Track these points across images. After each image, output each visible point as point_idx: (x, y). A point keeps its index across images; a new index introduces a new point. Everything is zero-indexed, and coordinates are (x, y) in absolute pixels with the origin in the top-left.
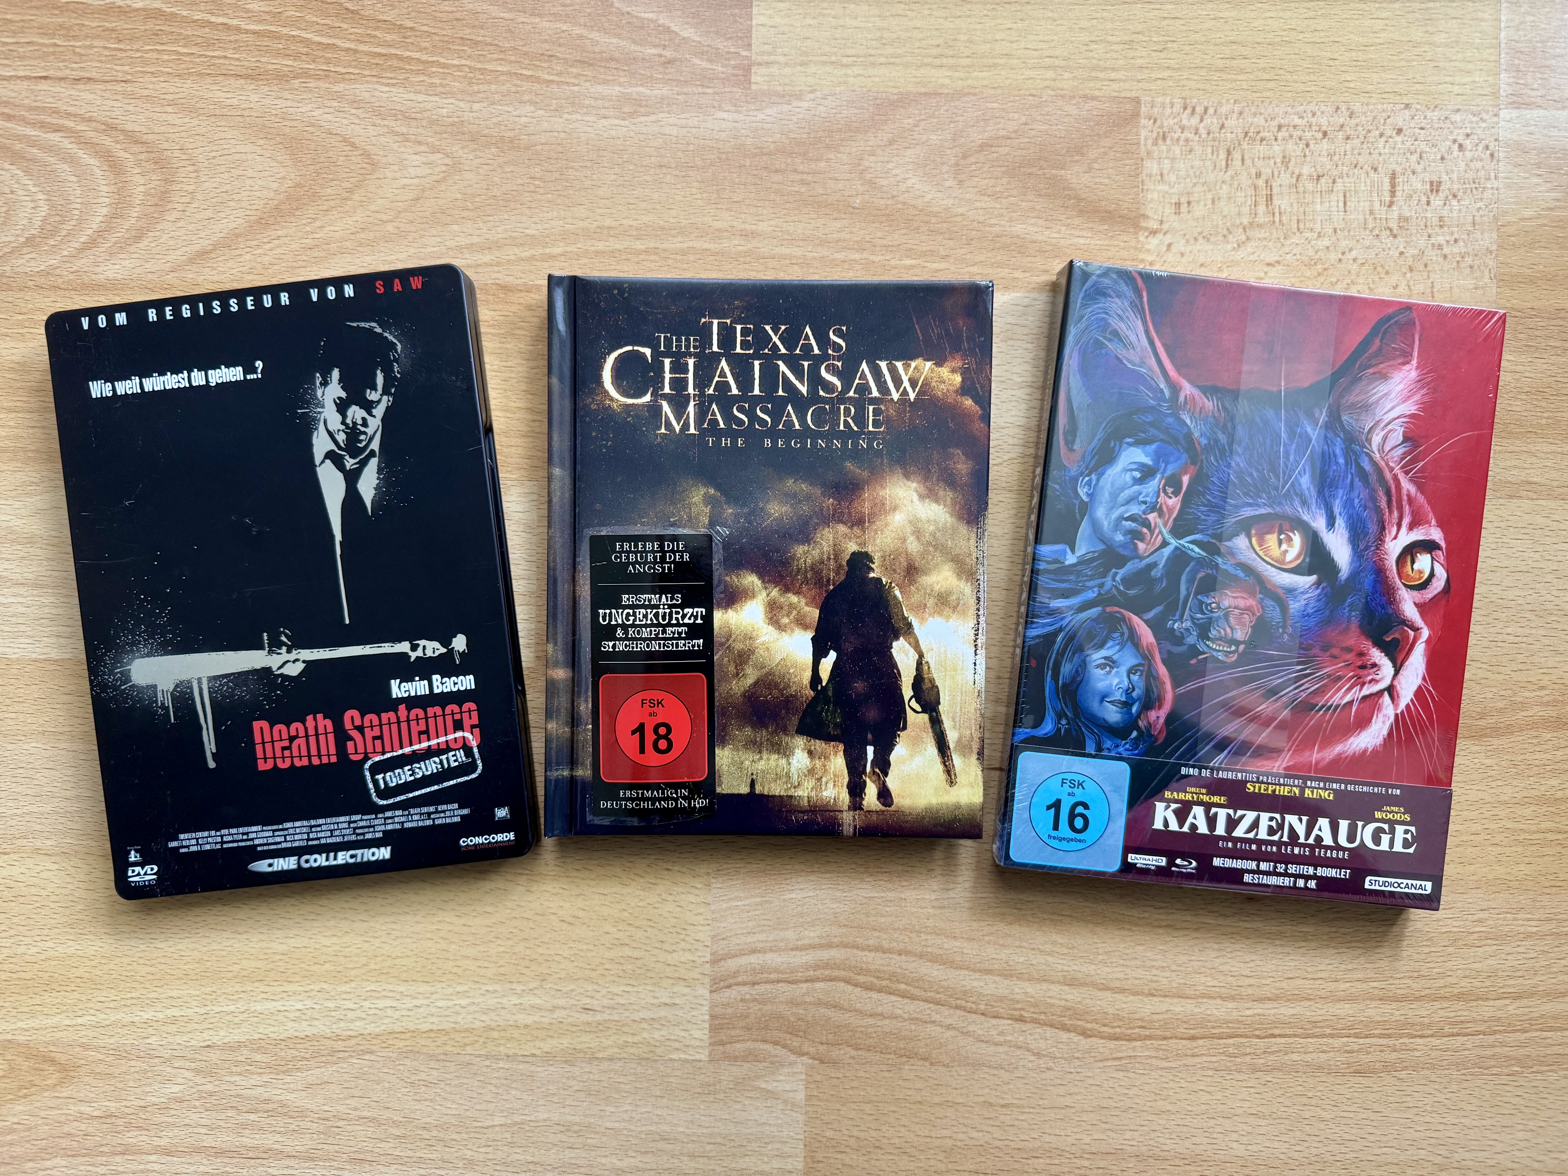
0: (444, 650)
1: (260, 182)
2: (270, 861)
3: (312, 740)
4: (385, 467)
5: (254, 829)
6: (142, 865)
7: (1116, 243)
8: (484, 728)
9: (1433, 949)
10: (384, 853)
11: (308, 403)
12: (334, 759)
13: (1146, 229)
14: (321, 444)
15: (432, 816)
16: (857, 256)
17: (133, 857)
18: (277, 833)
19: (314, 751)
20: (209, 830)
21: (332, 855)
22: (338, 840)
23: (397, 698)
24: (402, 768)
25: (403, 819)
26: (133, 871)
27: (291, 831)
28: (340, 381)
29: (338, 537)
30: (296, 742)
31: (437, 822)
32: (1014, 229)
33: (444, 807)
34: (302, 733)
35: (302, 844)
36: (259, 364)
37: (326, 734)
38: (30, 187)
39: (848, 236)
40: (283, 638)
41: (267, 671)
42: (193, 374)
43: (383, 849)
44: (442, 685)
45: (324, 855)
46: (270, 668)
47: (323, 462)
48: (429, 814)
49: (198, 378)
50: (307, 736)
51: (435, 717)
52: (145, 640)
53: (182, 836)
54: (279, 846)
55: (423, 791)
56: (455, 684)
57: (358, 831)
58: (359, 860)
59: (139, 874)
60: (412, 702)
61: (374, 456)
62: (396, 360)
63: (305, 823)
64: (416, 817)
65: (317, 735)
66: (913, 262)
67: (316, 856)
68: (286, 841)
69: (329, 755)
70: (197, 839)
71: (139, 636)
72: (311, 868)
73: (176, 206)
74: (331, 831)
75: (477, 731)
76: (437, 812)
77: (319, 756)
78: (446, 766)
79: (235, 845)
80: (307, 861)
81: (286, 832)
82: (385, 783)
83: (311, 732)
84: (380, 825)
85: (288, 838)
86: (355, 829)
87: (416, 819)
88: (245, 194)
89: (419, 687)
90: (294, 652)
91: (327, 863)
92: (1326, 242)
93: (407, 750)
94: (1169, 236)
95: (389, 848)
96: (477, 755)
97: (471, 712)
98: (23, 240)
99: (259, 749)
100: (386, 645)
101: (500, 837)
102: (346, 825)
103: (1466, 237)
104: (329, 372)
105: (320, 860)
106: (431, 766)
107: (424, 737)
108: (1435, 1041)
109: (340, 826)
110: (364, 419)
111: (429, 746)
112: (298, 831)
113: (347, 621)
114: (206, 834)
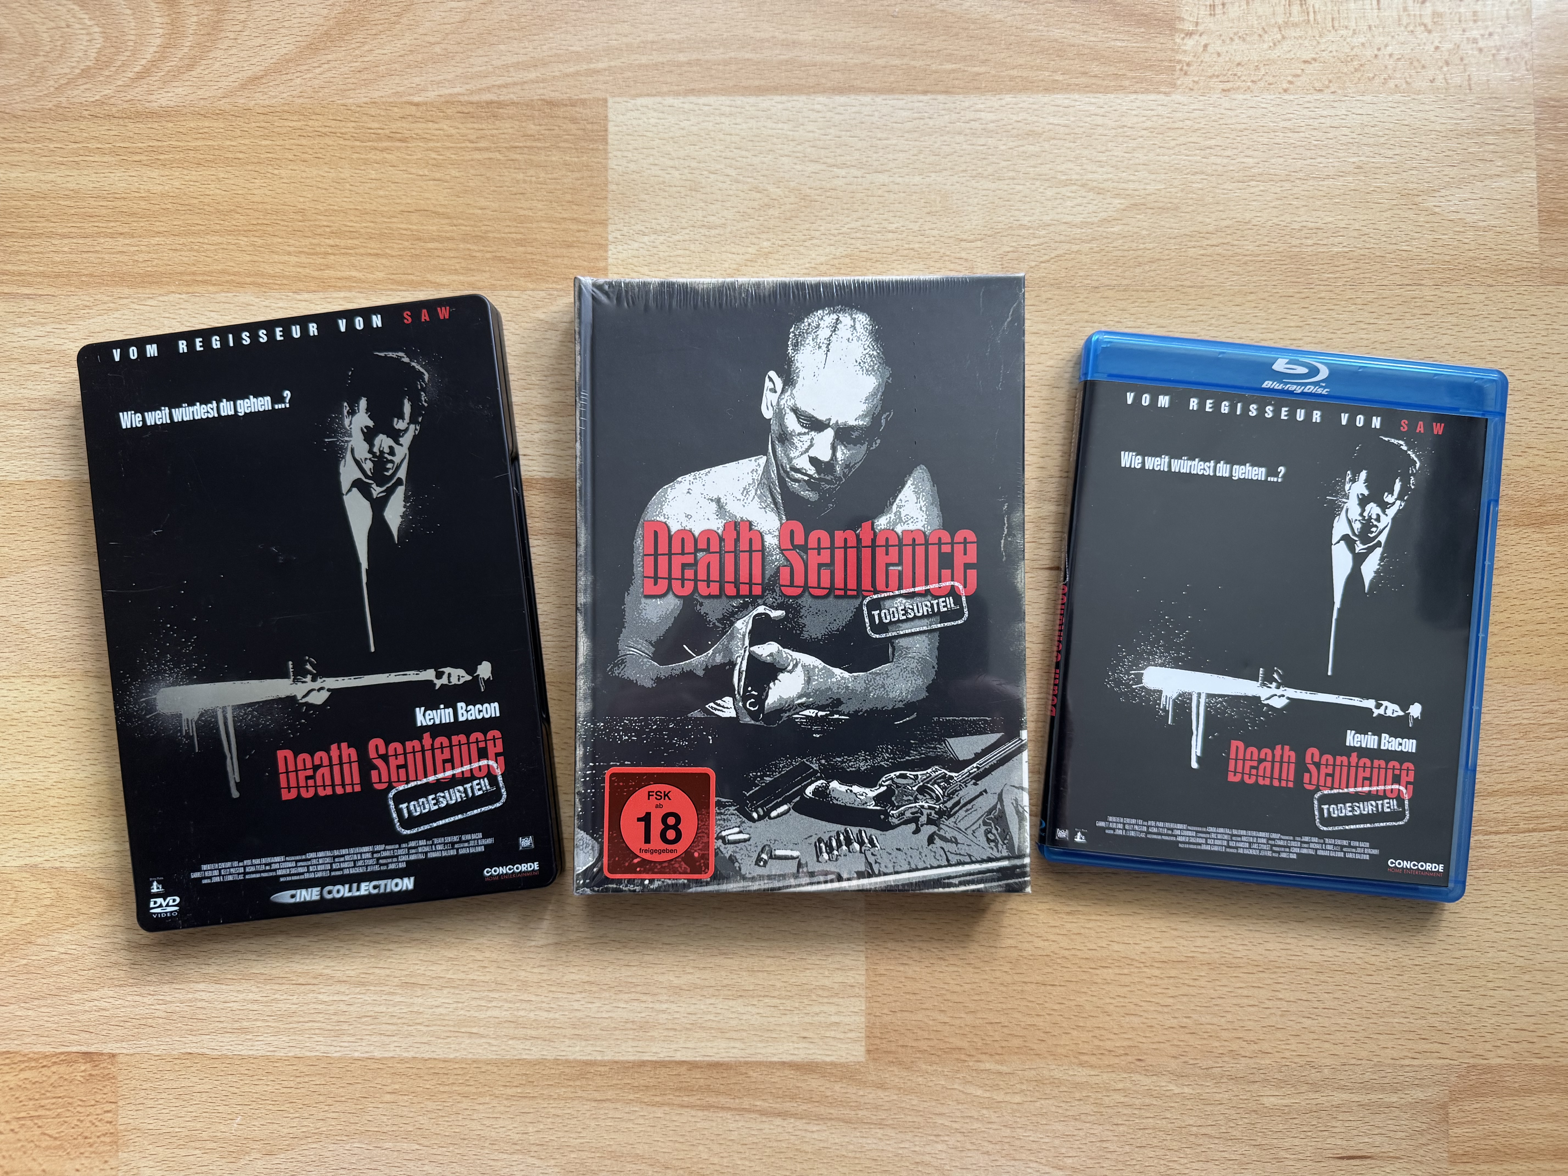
0: (469, 678)
1: (310, 9)
2: (293, 892)
3: (336, 769)
4: (412, 495)
5: (277, 859)
6: (164, 896)
7: (1152, 45)
8: (508, 756)
9: (1504, 743)
10: (407, 884)
11: (335, 432)
12: (357, 788)
13: (1182, 30)
14: (348, 473)
15: (456, 846)
16: (897, 62)
17: (155, 888)
18: (299, 864)
19: (338, 780)
20: (232, 860)
21: (355, 885)
22: (361, 870)
23: (422, 726)
24: (426, 797)
25: (427, 849)
26: (155, 903)
27: (314, 862)
28: (367, 410)
29: (364, 565)
30: (320, 772)
31: (461, 852)
32: (1051, 34)
33: (468, 837)
34: (326, 762)
35: (325, 874)
36: (287, 394)
37: (350, 763)
38: (86, 21)
39: (889, 43)
40: (309, 667)
41: (292, 699)
42: (221, 404)
43: (406, 880)
44: (468, 712)
45: (347, 886)
46: (295, 697)
47: (350, 490)
48: (453, 844)
49: (227, 408)
50: (331, 765)
51: (460, 745)
52: (170, 669)
53: (204, 867)
54: (302, 877)
55: (447, 821)
56: (480, 711)
57: (381, 861)
58: (382, 891)
59: (161, 906)
60: (436, 730)
61: (401, 484)
62: (423, 389)
63: (328, 853)
64: (439, 847)
65: (341, 764)
66: (954, 66)
67: (339, 887)
68: (308, 872)
69: (353, 784)
70: (220, 870)
71: (165, 665)
72: (334, 899)
73: (228, 34)
74: (355, 861)
75: (501, 759)
76: (461, 841)
77: (343, 785)
78: (470, 795)
79: (258, 876)
80: (330, 892)
81: (309, 863)
82: (409, 812)
83: (335, 761)
84: (403, 856)
85: (311, 869)
86: (378, 859)
87: (439, 849)
88: (295, 21)
89: (444, 715)
90: (319, 680)
91: (350, 894)
92: (1362, 39)
93: (431, 779)
94: (1204, 37)
95: (412, 879)
96: (501, 784)
97: (495, 740)
98: (77, 71)
99: (283, 778)
100: (411, 672)
101: (524, 867)
102: (369, 855)
103: (1500, 30)
104: (357, 401)
105: (343, 891)
106: (455, 795)
107: (448, 765)
108: (1510, 838)
109: (364, 856)
110: (391, 448)
111: (454, 775)
112: (321, 861)
113: (373, 649)
114: (229, 864)
